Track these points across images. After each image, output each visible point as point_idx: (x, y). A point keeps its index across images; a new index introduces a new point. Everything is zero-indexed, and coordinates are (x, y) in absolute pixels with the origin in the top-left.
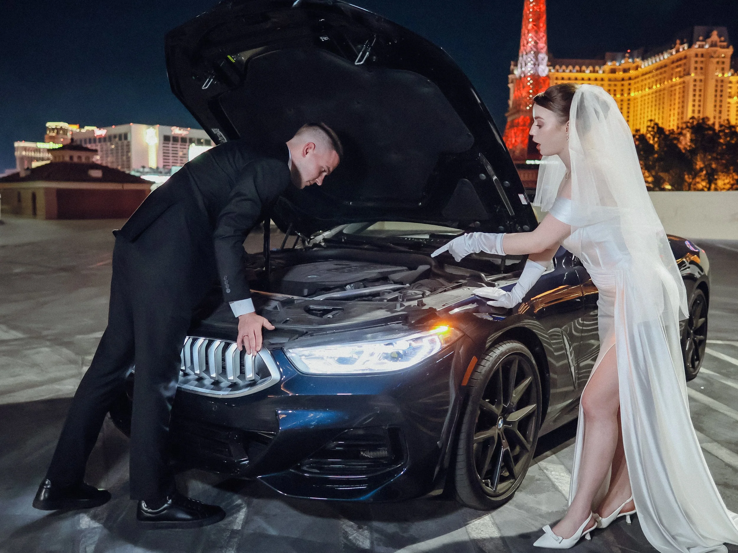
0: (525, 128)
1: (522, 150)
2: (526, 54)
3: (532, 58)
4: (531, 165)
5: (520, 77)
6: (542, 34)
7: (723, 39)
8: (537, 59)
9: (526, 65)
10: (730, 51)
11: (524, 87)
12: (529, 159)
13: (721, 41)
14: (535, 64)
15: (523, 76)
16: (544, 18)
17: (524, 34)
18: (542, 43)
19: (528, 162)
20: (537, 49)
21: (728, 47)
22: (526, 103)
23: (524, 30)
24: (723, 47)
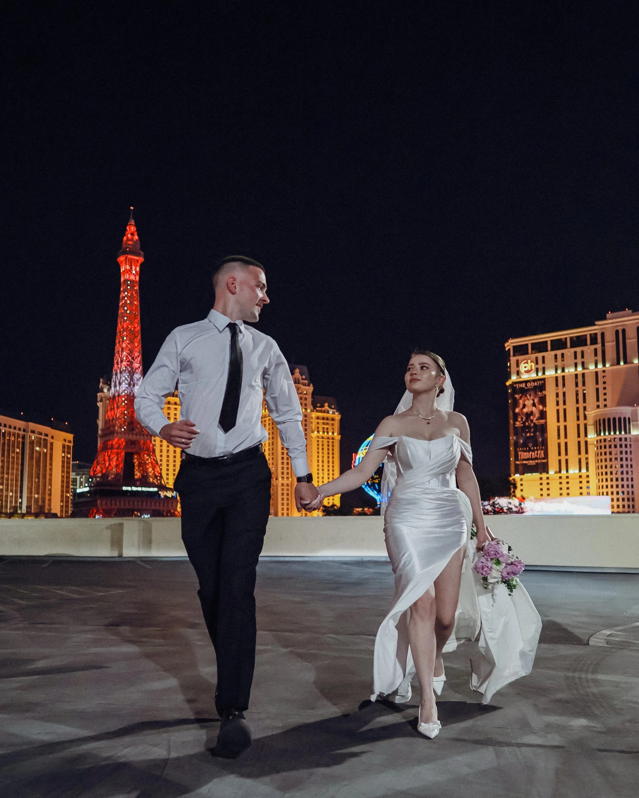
0: (120, 451)
1: (117, 475)
2: (121, 372)
3: (126, 377)
4: (127, 491)
5: (114, 396)
6: (136, 354)
7: (304, 377)
8: (132, 379)
9: (120, 384)
10: (311, 389)
11: (118, 408)
12: (126, 486)
13: (302, 379)
14: (129, 384)
15: (117, 394)
16: (139, 337)
17: (118, 352)
18: (137, 363)
19: (125, 488)
20: (132, 368)
21: (309, 385)
22: (121, 425)
23: (117, 348)
24: (304, 385)
